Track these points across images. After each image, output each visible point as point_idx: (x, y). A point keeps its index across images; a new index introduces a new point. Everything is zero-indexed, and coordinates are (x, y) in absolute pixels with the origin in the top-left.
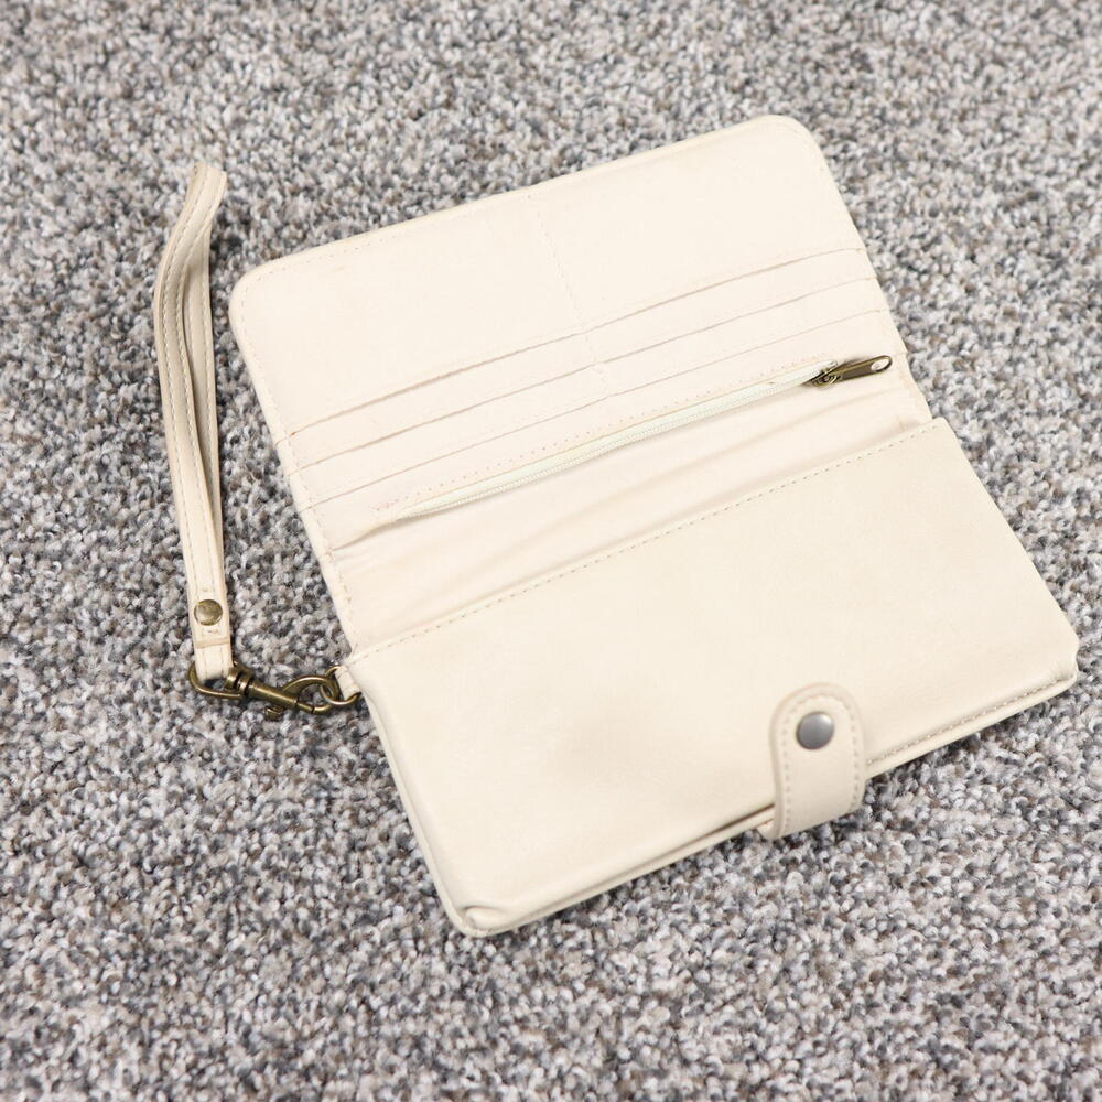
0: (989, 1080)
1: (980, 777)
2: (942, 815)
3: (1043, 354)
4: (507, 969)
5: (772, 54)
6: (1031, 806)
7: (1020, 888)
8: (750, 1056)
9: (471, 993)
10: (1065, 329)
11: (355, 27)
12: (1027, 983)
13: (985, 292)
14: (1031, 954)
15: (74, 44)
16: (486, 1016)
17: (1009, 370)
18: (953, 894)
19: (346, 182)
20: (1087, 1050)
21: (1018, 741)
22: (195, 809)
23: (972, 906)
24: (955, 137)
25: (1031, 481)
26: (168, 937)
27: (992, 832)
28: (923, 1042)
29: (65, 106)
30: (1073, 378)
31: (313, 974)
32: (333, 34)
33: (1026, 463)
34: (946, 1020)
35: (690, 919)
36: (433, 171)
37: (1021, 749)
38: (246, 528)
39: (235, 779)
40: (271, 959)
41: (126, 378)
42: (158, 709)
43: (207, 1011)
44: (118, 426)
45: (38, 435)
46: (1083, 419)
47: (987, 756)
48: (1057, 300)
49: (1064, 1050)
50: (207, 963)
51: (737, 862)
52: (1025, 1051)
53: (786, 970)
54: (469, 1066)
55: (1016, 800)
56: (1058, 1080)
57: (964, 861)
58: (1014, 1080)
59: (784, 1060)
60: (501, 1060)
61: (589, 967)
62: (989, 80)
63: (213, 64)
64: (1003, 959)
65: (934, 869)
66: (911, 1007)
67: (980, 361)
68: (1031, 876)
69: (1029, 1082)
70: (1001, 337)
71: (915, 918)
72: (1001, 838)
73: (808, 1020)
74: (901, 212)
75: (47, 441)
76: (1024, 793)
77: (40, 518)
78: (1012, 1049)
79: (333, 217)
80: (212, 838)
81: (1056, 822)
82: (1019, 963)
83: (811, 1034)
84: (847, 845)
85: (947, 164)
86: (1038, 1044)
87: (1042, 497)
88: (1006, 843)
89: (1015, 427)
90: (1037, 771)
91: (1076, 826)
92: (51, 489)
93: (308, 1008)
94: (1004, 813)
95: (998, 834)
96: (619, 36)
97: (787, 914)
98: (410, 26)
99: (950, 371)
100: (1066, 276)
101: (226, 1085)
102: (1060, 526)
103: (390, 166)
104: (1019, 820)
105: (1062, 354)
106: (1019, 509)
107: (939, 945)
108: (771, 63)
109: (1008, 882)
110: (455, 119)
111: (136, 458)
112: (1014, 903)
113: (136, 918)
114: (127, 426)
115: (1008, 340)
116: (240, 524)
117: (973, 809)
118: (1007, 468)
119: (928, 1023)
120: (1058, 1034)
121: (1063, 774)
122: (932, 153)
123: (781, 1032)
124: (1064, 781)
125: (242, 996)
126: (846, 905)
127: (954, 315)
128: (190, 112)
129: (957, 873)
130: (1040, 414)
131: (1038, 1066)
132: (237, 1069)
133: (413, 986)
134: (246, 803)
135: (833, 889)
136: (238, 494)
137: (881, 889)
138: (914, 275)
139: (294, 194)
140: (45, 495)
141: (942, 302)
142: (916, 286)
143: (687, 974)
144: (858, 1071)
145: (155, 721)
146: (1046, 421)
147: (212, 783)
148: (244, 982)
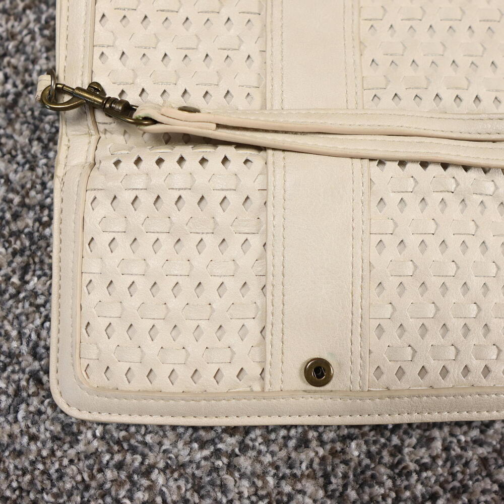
39: (32, 169)
43: (8, 327)
50: (12, 297)
80: (14, 210)
101: (19, 380)
125: (32, 322)
132: (27, 370)
134: (39, 187)
147: (16, 172)
148: (34, 312)
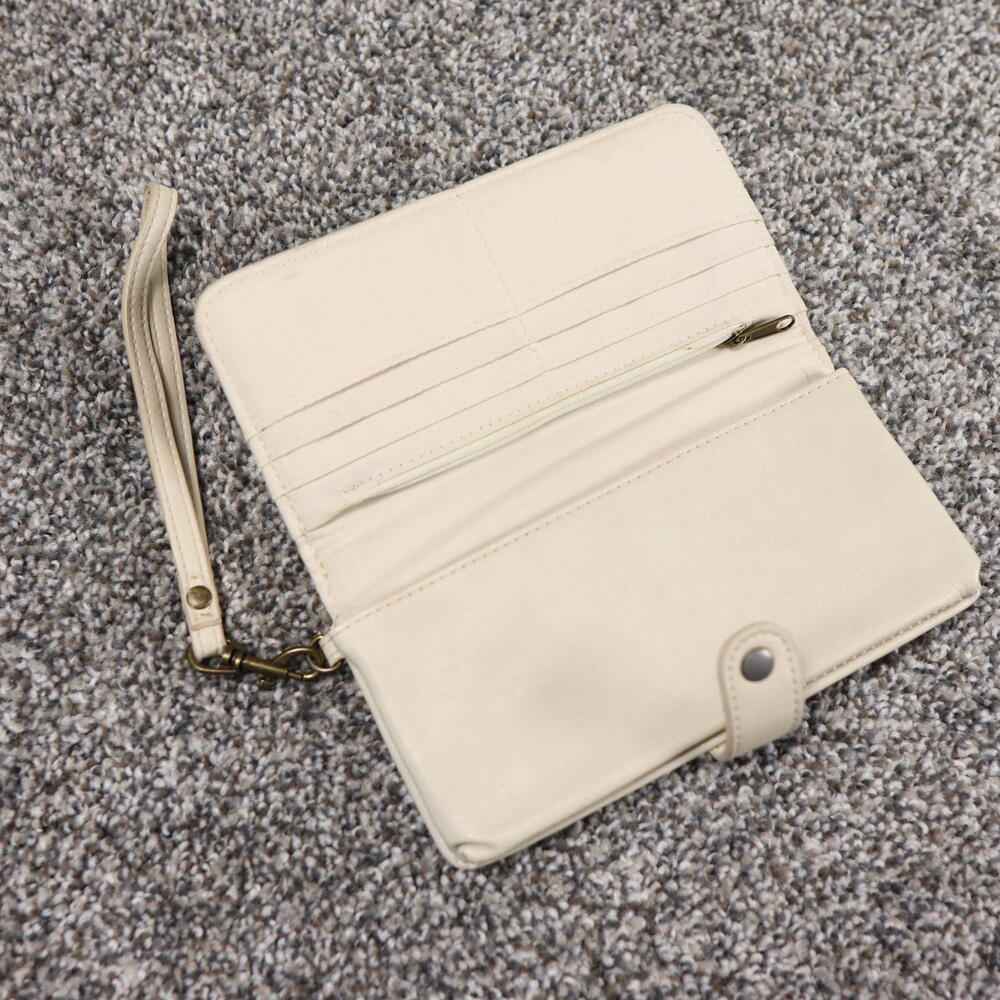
0: (930, 955)
1: (901, 688)
2: (870, 724)
3: (927, 302)
4: (497, 896)
5: (663, 42)
6: (948, 709)
7: (944, 784)
8: (719, 953)
9: (467, 919)
10: (945, 277)
11: (281, 43)
12: (956, 867)
13: (871, 249)
14: (958, 841)
15: (22, 77)
16: (483, 939)
17: (898, 318)
18: (886, 793)
19: (286, 189)
21: (932, 653)
22: (204, 777)
23: (903, 803)
24: (834, 108)
25: (925, 418)
26: (191, 894)
27: (915, 735)
28: (869, 927)
29: (20, 136)
30: (955, 321)
31: (325, 915)
32: (261, 51)
33: (919, 402)
34: (888, 906)
35: (655, 836)
36: (365, 173)
37: (935, 659)
38: (225, 516)
39: (238, 745)
40: (285, 905)
41: (101, 386)
42: (162, 688)
43: (233, 956)
44: (98, 431)
45: (25, 445)
46: (967, 358)
47: (906, 668)
48: (935, 251)
49: (993, 922)
50: (229, 914)
51: (693, 782)
52: (959, 927)
53: (744, 874)
54: (472, 985)
55: (934, 705)
56: (990, 949)
57: (893, 764)
58: (951, 953)
59: (749, 954)
60: (499, 977)
61: (570, 887)
62: (860, 52)
63: (153, 87)
64: (934, 847)
65: (867, 773)
66: (856, 897)
67: (872, 312)
68: (953, 771)
69: (964, 953)
70: (889, 289)
71: (853, 818)
72: (923, 740)
73: (767, 917)
74: (791, 181)
75: (35, 450)
76: (940, 698)
77: (35, 522)
78: (947, 926)
79: (278, 223)
80: (222, 801)
81: (970, 721)
82: (948, 850)
83: (772, 929)
84: (789, 759)
85: (828, 133)
86: (970, 919)
87: (936, 432)
88: (928, 744)
89: (908, 370)
90: (951, 678)
91: (988, 724)
92: (43, 494)
93: (323, 946)
94: (924, 718)
95: (921, 736)
96: (523, 35)
97: (741, 824)
98: (331, 39)
99: (846, 323)
100: (943, 229)
102: (954, 457)
103: (325, 171)
104: (938, 722)
105: (944, 300)
106: (917, 444)
107: (877, 840)
108: (663, 50)
109: (932, 779)
110: (380, 123)
111: (119, 460)
112: (939, 797)
113: (160, 879)
114: (107, 430)
115: (896, 291)
116: (219, 513)
117: (897, 717)
118: (903, 408)
119: (872, 909)
120: (986, 909)
121: (973, 679)
122: (814, 124)
123: (745, 929)
124: (975, 685)
125: (263, 940)
126: (793, 812)
127: (845, 271)
128: (136, 133)
129: (888, 775)
130: (929, 356)
131: (971, 938)
133: (415, 918)
134: (249, 767)
135: (780, 798)
136: (215, 485)
137: (822, 794)
138: (807, 237)
139: (240, 203)
140: (38, 501)
141: (834, 261)
142: (810, 247)
143: (657, 885)
144: (815, 958)
145: (159, 699)
146: (934, 362)
147: (217, 751)
148: (263, 927)
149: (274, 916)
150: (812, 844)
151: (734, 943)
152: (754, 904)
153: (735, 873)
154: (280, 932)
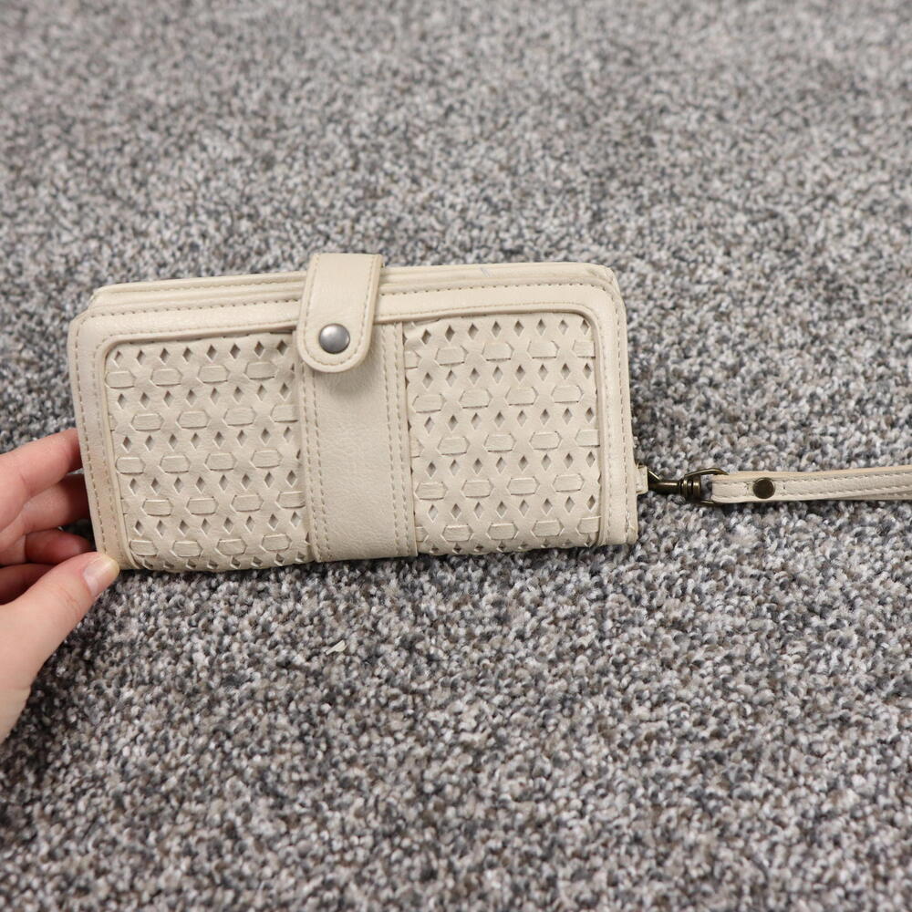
0: (748, 825)
1: (737, 590)
2: (705, 616)
3: (782, 310)
4: (340, 721)
5: (585, 138)
6: (778, 612)
7: (772, 672)
8: (540, 795)
9: (309, 739)
10: (799, 295)
11: (294, 127)
12: (778, 744)
13: (737, 274)
14: (781, 722)
15: (102, 138)
16: (320, 756)
17: (756, 320)
18: (715, 674)
19: (277, 211)
20: (834, 802)
21: (767, 563)
23: (731, 685)
24: (716, 184)
25: (773, 388)
27: (746, 630)
28: (690, 789)
29: (89, 170)
30: (805, 326)
31: (183, 720)
32: (278, 130)
33: (770, 378)
34: (709, 772)
35: (493, 690)
36: (339, 204)
37: (769, 568)
40: (152, 708)
45: (36, 360)
46: (814, 350)
47: (742, 576)
48: (793, 277)
49: (814, 799)
51: (535, 648)
52: (778, 799)
53: (572, 730)
54: (301, 796)
55: (767, 605)
56: (810, 824)
57: (724, 652)
58: (770, 825)
59: (568, 799)
60: (328, 791)
61: (409, 723)
62: (741, 152)
63: (195, 148)
64: (758, 726)
65: (699, 655)
66: (680, 763)
67: (733, 314)
68: (781, 663)
69: (784, 826)
70: (751, 300)
71: (683, 693)
72: (754, 634)
73: (590, 767)
74: (675, 227)
75: (43, 364)
76: (773, 600)
77: (28, 410)
78: (767, 795)
79: (264, 230)
81: (801, 624)
82: (772, 730)
83: (594, 778)
84: (626, 636)
85: (710, 199)
86: (790, 794)
87: (782, 399)
88: (757, 636)
89: (761, 354)
90: (783, 584)
91: (818, 628)
92: (40, 391)
93: (177, 745)
94: (756, 616)
95: (751, 630)
96: (477, 130)
97: (575, 688)
98: (331, 126)
99: (712, 321)
100: (799, 263)
102: (797, 417)
103: (309, 202)
104: (770, 622)
105: (797, 311)
107: (703, 713)
108: (584, 143)
109: (762, 666)
110: (358, 176)
112: (765, 683)
115: (755, 302)
117: (731, 613)
118: (755, 381)
119: (694, 775)
120: (808, 786)
121: (805, 588)
122: (698, 192)
123: (566, 776)
124: (807, 593)
125: (125, 736)
126: (625, 681)
127: (714, 288)
128: (175, 173)
129: (718, 659)
130: (781, 348)
131: (790, 811)
133: (260, 735)
135: (613, 668)
137: (653, 669)
138: (683, 264)
139: (240, 217)
140: (34, 395)
141: (705, 279)
142: (686, 271)
143: (489, 730)
144: (634, 812)
146: (784, 352)
148: (127, 725)
149: (138, 717)
150: (641, 711)
151: (553, 788)
152: (577, 754)
153: (564, 728)
154: (141, 730)
